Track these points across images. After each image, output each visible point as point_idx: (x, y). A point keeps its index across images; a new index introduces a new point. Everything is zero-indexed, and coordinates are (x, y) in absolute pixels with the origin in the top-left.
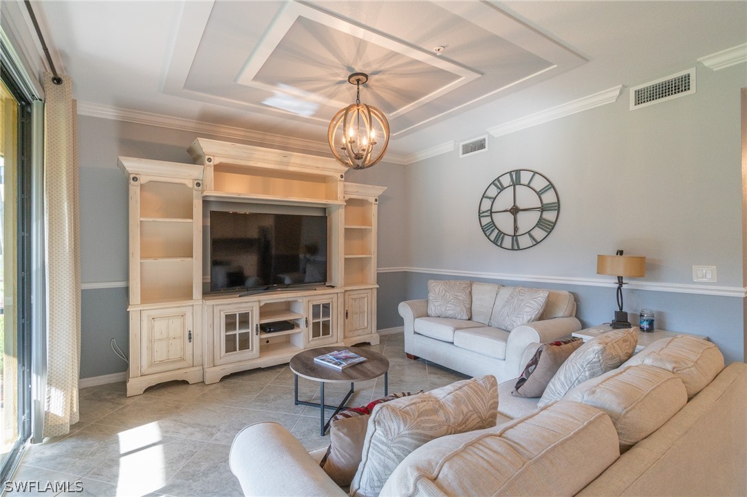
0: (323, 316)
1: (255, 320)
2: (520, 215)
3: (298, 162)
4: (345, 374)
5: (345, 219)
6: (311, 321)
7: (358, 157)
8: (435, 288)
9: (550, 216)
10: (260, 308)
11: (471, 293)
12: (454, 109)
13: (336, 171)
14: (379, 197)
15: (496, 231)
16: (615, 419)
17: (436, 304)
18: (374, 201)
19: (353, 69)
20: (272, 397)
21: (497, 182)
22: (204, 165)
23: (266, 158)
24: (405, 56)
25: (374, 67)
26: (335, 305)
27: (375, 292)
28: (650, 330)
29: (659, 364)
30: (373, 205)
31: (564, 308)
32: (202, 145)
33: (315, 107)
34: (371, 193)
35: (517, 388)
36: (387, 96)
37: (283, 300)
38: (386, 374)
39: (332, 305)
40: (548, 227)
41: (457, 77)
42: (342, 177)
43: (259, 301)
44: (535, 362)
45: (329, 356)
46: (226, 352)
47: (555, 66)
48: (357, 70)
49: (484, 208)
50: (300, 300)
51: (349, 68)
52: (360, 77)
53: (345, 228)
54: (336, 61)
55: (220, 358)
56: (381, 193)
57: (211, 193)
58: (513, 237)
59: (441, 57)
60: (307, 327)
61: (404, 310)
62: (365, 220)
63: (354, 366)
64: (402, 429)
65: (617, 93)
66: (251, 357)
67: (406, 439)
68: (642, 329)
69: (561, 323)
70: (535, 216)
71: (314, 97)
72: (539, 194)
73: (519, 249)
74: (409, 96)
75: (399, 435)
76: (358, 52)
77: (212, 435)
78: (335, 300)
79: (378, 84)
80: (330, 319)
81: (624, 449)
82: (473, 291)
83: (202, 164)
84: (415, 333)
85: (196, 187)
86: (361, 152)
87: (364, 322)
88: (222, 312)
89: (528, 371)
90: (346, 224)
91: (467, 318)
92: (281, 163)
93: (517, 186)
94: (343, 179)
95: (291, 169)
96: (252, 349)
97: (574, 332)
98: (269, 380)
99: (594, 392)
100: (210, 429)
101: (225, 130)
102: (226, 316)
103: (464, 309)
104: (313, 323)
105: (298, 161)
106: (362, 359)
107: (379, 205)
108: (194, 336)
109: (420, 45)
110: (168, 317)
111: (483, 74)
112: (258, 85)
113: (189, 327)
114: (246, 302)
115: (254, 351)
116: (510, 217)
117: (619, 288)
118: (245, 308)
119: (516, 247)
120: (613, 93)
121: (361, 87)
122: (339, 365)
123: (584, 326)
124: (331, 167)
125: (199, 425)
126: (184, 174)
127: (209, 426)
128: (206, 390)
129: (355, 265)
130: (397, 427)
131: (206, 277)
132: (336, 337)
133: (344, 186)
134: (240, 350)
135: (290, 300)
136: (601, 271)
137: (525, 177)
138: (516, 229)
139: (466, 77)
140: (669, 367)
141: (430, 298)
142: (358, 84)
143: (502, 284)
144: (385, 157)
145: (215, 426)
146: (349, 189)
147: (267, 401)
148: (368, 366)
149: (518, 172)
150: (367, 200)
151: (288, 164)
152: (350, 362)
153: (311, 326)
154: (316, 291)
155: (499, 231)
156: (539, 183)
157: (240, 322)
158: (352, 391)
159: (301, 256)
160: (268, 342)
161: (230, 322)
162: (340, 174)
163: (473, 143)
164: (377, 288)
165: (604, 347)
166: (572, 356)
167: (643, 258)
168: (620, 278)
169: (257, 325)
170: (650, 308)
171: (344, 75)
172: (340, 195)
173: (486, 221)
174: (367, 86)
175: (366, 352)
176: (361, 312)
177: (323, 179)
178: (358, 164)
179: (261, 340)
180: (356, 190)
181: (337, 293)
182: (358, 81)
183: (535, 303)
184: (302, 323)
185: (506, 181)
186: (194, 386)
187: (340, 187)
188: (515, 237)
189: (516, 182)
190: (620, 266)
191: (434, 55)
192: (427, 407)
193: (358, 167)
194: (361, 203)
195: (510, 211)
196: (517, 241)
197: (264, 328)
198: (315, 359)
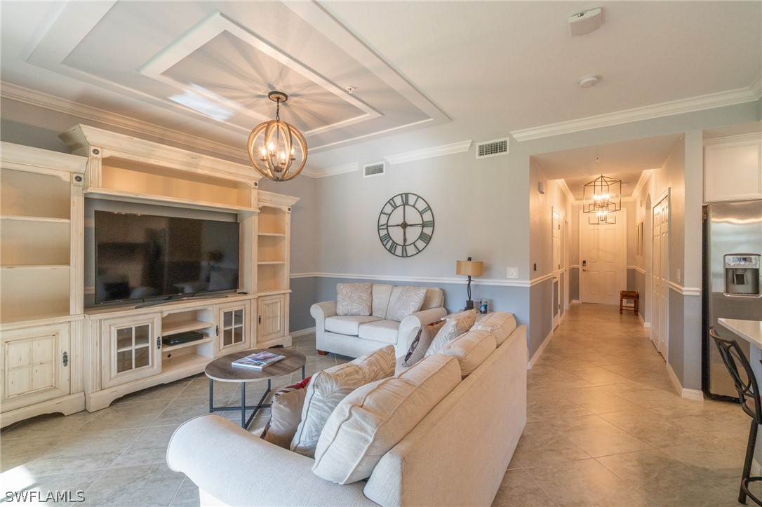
0: (235, 323)
1: (156, 332)
2: (408, 229)
3: (207, 165)
4: (265, 372)
5: (259, 226)
6: (222, 328)
7: (277, 170)
8: (343, 290)
9: (428, 231)
10: (163, 319)
11: (371, 293)
12: (360, 137)
13: (250, 178)
14: (292, 206)
15: (391, 242)
16: (460, 361)
17: (344, 304)
18: (287, 211)
19: (274, 88)
20: (181, 410)
21: (391, 201)
22: (88, 157)
23: (171, 157)
24: (322, 87)
25: (294, 90)
26: (248, 312)
27: (288, 296)
28: (485, 312)
29: (485, 329)
30: (286, 214)
31: (436, 301)
32: (86, 134)
33: (230, 113)
34: (284, 202)
35: (406, 360)
36: (304, 117)
37: (190, 310)
38: (303, 367)
39: (245, 311)
40: (426, 239)
41: (364, 113)
42: (256, 184)
43: (162, 312)
44: (417, 339)
45: (247, 359)
46: (118, 372)
47: (432, 119)
48: (278, 88)
49: (381, 223)
50: (210, 308)
51: (270, 86)
52: (280, 96)
53: (259, 236)
54: (259, 77)
55: (110, 379)
56: (294, 203)
57: (97, 190)
58: (403, 246)
59: (351, 95)
60: (217, 335)
61: (316, 311)
62: (278, 227)
63: (273, 365)
64: (334, 386)
65: (469, 145)
66: (153, 373)
67: (337, 394)
68: (481, 311)
69: (434, 312)
70: (418, 230)
71: (230, 104)
72: (421, 213)
73: (407, 256)
74: (324, 121)
75: (333, 392)
76: (280, 74)
77: (111, 461)
78: (248, 306)
79: (296, 105)
80: (243, 325)
81: (464, 378)
82: (373, 292)
83: (85, 154)
84: (326, 331)
85: (75, 182)
86: (280, 166)
87: (277, 326)
88: (112, 328)
89: (413, 347)
90: (259, 231)
91: (369, 314)
92: (189, 164)
93: (406, 206)
94: (257, 187)
95: (200, 171)
96: (153, 365)
97: (442, 317)
98: (176, 394)
99: (450, 347)
100: (106, 456)
101: (113, 118)
102: (118, 331)
103: (366, 307)
104: (225, 331)
105: (209, 164)
106: (281, 357)
107: (291, 214)
108: (72, 358)
109: (336, 82)
110: (32, 339)
111: (382, 114)
112: (167, 80)
113: (64, 347)
114: (145, 314)
115: (155, 367)
116: (400, 230)
117: (469, 284)
118: (143, 320)
119: (405, 255)
120: (465, 145)
121: (280, 104)
122: (258, 365)
123: (449, 313)
124: (244, 174)
125: (90, 455)
126: (60, 165)
127: (105, 454)
128: (91, 418)
129: (268, 271)
130: (330, 386)
131: (89, 288)
132: (249, 342)
133: (259, 193)
134: (136, 367)
135: (198, 308)
136: (458, 272)
137: (412, 200)
138: (405, 240)
139: (369, 115)
140: (489, 329)
141: (339, 299)
142: (278, 102)
143: (395, 285)
144: (303, 170)
145: (113, 452)
146: (263, 197)
147: (176, 415)
148: (287, 362)
149: (407, 195)
150: (280, 209)
151: (197, 166)
152: (269, 361)
153: (222, 334)
154: (227, 299)
155: (393, 242)
156: (421, 205)
157: (136, 338)
158: (269, 390)
159: (204, 263)
160: (169, 356)
161: (124, 337)
162: (254, 182)
163: (374, 167)
164: (290, 293)
165: (458, 323)
166: (440, 331)
167: (482, 263)
168: (469, 277)
169: (159, 338)
170: (485, 297)
171: (264, 91)
172: (254, 202)
173: (383, 233)
174: (286, 105)
175: (283, 351)
176: (275, 317)
177: (234, 185)
178: (278, 176)
179: (163, 353)
180: (270, 199)
181: (250, 300)
182: (278, 99)
183: (417, 298)
184: (212, 333)
185: (398, 201)
186: (71, 417)
187: (254, 194)
188: (404, 246)
189: (405, 203)
190: (469, 269)
191: (347, 92)
192: (351, 370)
193: (277, 179)
194: (274, 211)
195: (401, 226)
196: (405, 249)
197: (166, 341)
198: (233, 364)
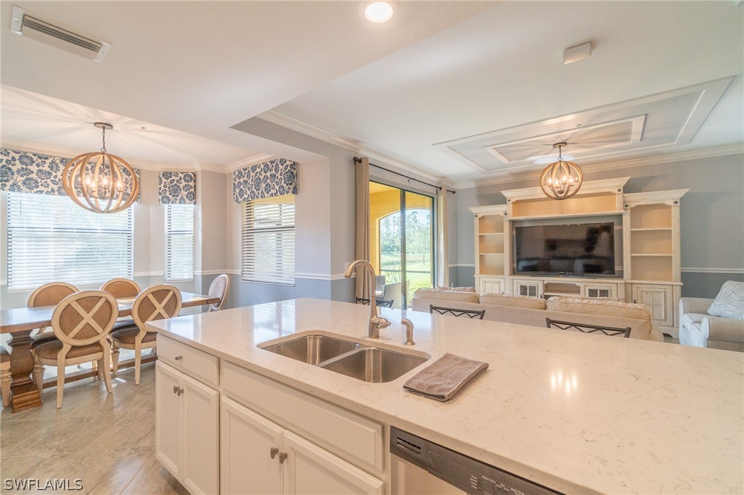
1: (540, 292)
5: (632, 223)
7: (560, 193)
10: (544, 285)
13: (613, 187)
14: (679, 199)
18: (672, 204)
26: (614, 293)
30: (672, 208)
32: (505, 194)
34: (665, 197)
39: (611, 292)
43: (543, 281)
47: (705, 90)
50: (577, 284)
53: (632, 231)
56: (681, 195)
57: (510, 218)
83: (506, 203)
85: (504, 216)
87: (660, 315)
88: (519, 283)
90: (632, 228)
94: (621, 192)
102: (522, 286)
107: (681, 207)
109: (564, 130)
110: (492, 282)
111: (644, 115)
113: (502, 289)
114: (534, 280)
118: (534, 283)
126: (498, 210)
133: (623, 197)
135: (568, 283)
139: (634, 120)
146: (633, 199)
150: (663, 204)
154: (593, 280)
157: (530, 292)
161: (523, 290)
162: (617, 189)
171: (551, 146)
172: (618, 205)
176: (657, 305)
187: (618, 198)
191: (579, 128)
